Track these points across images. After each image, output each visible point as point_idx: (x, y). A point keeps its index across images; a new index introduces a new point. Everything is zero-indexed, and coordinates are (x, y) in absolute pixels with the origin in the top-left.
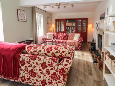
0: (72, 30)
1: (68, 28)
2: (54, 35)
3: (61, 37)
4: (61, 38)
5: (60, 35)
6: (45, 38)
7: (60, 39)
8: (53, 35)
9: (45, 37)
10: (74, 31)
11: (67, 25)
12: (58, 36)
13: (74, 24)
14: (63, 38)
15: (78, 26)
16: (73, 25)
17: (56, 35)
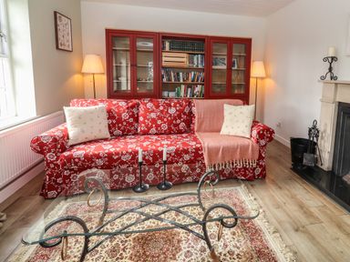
0: (189, 86)
1: (169, 75)
2: (110, 115)
3: (154, 121)
4: (157, 126)
5: (147, 111)
6: (55, 140)
7: (153, 130)
8: (105, 115)
9: (57, 132)
10: (198, 89)
11: (164, 64)
12: (136, 120)
13: (198, 61)
14: (165, 127)
15: (214, 67)
16: (191, 61)
17: (125, 116)
